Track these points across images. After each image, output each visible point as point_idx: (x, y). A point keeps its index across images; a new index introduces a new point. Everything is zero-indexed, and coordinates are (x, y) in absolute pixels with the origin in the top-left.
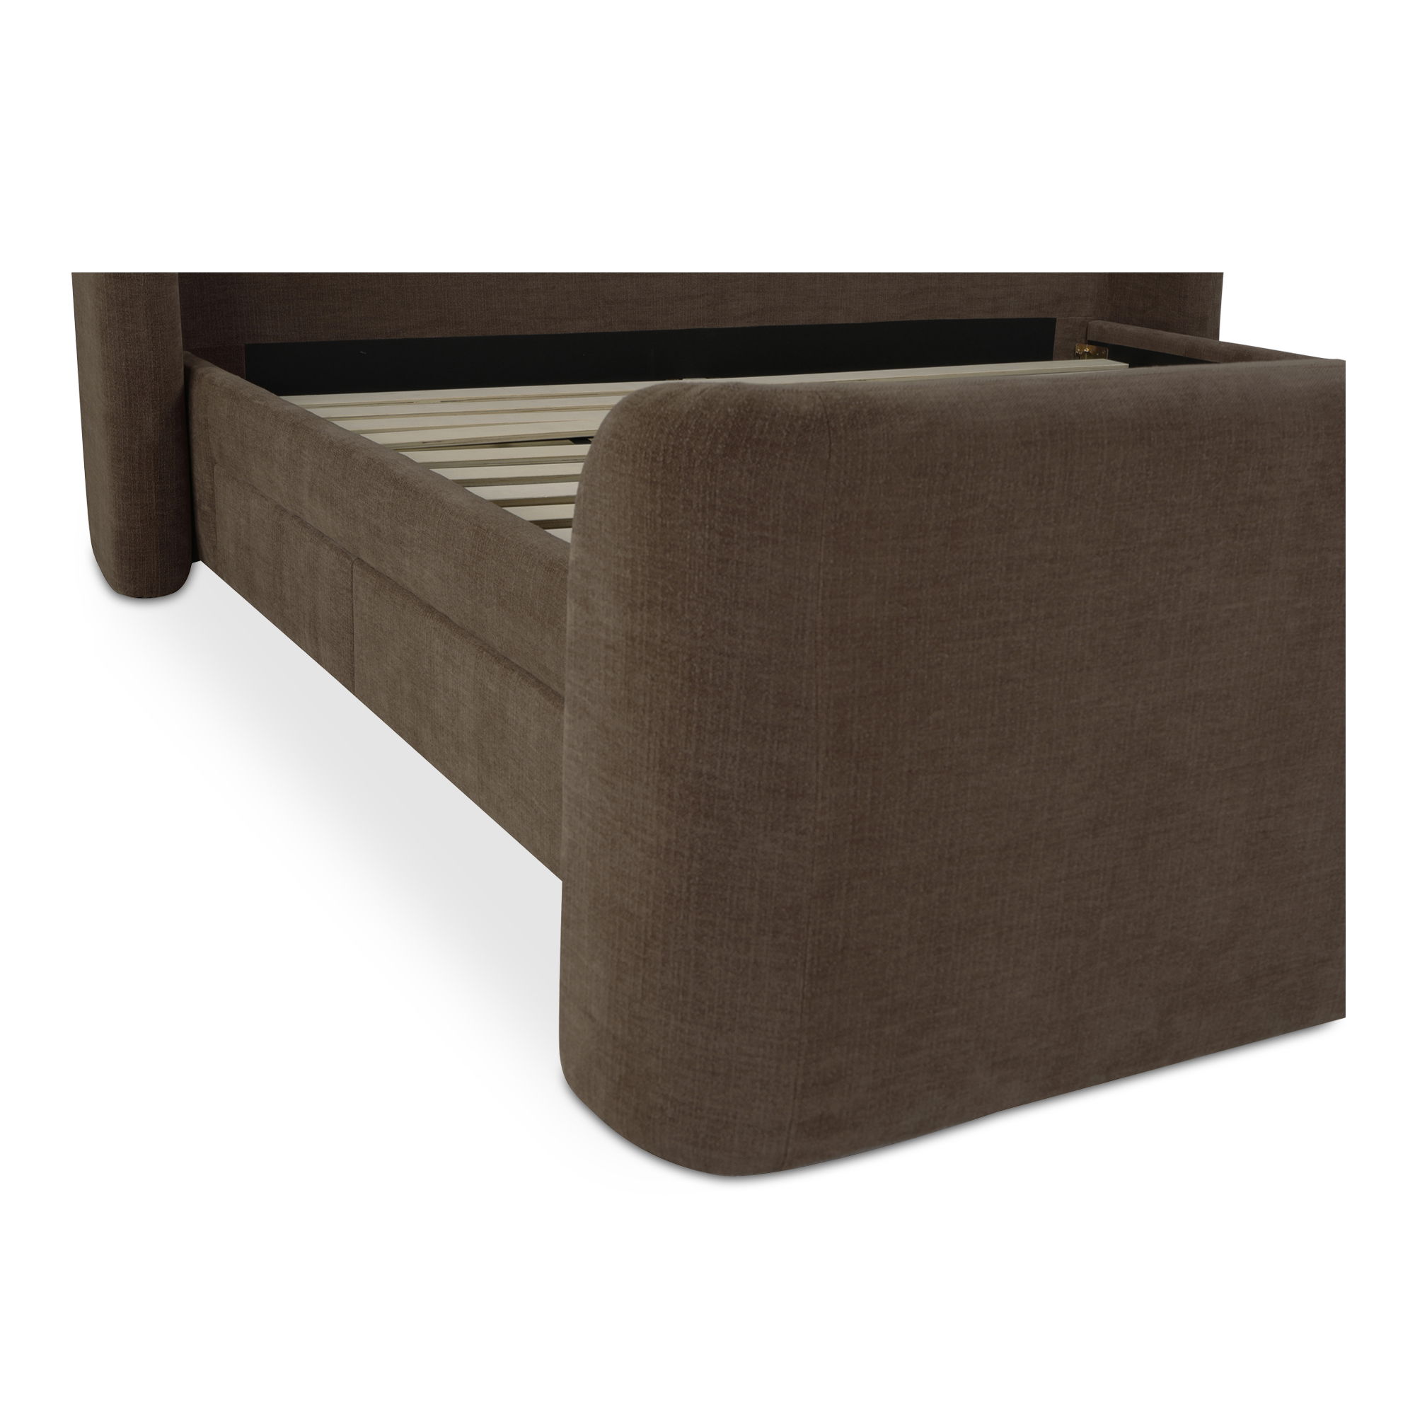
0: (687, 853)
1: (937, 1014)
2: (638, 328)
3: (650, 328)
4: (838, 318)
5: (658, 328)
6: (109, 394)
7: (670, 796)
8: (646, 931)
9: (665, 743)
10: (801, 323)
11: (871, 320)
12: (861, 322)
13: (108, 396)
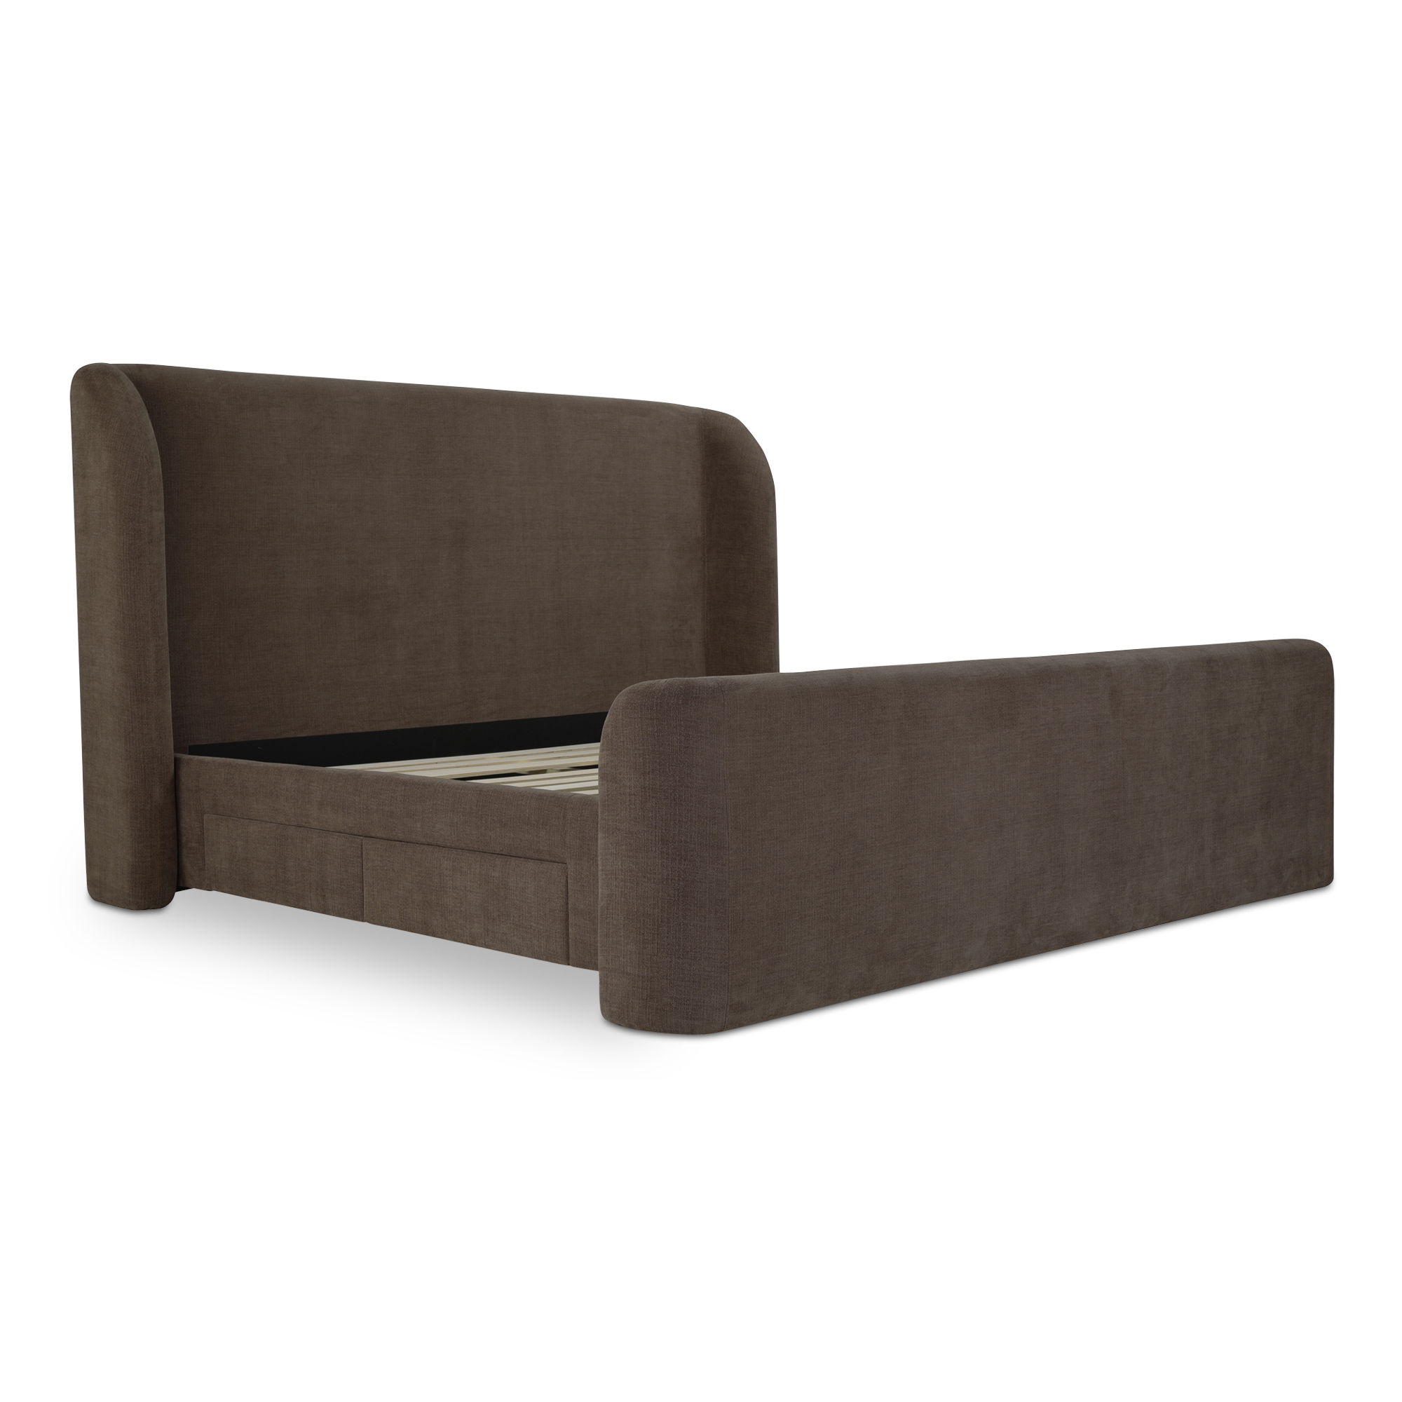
0: (677, 879)
1: (780, 955)
2: (424, 725)
3: (432, 725)
4: (546, 714)
5: (438, 724)
6: (130, 776)
7: (668, 854)
8: (658, 920)
9: (664, 831)
10: (523, 718)
11: (565, 714)
12: (559, 715)
13: (128, 777)
